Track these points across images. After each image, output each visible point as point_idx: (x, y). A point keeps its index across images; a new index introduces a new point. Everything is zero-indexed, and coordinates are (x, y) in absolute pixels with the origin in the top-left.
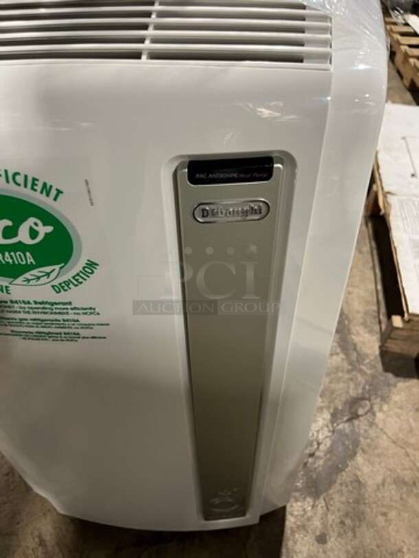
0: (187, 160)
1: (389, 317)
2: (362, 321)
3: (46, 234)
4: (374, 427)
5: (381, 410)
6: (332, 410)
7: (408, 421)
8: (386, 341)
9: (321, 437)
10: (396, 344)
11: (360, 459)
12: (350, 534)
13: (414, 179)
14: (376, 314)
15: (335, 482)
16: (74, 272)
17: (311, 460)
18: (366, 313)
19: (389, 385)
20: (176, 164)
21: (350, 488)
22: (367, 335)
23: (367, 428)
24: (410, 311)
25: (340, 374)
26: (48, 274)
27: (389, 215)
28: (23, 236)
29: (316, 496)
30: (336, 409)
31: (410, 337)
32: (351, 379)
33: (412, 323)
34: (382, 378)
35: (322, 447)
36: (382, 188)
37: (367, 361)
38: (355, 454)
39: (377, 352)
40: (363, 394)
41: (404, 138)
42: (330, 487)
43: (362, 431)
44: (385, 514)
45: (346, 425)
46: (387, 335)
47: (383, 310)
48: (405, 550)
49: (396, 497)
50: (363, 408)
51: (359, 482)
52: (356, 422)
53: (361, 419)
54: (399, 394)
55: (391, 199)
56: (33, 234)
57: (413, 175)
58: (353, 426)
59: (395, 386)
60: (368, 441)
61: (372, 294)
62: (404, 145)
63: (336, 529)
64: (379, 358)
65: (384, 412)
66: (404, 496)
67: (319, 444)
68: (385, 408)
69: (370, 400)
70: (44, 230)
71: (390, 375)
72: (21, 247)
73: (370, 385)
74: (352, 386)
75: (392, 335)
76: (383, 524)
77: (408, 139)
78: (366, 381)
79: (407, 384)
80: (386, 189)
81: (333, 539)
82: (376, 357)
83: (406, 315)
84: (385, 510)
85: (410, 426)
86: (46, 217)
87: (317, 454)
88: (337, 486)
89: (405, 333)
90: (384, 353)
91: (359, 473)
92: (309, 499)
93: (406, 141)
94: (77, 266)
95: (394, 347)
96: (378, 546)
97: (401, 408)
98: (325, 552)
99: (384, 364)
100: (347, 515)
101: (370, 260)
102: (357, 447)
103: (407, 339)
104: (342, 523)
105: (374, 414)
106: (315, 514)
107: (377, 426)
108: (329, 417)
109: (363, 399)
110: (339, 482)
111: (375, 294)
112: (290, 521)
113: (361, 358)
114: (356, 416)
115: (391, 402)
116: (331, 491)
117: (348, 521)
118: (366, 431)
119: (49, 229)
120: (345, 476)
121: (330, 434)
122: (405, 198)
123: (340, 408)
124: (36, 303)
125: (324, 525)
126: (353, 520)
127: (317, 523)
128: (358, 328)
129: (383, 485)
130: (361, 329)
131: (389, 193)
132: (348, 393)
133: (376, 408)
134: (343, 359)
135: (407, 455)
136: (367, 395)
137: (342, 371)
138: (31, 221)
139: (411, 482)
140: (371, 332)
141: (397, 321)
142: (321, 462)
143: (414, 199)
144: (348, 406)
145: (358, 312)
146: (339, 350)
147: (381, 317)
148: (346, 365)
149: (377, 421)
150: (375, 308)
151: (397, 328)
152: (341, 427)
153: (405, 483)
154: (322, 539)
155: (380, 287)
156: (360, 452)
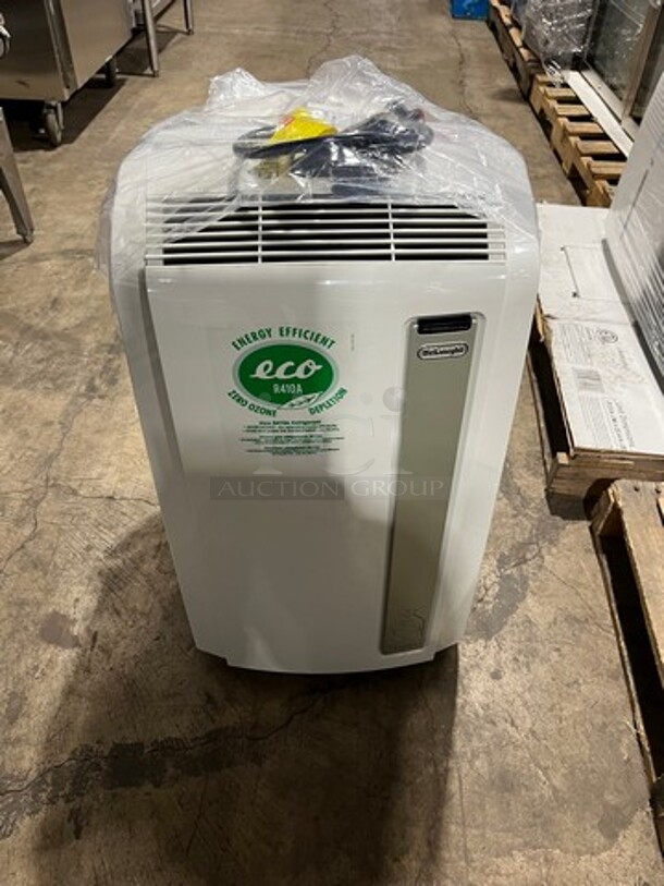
0: (415, 321)
1: (554, 455)
2: (524, 462)
3: (317, 372)
4: (543, 571)
5: (549, 553)
6: (498, 556)
7: (578, 563)
8: (552, 482)
9: (488, 583)
10: (563, 484)
11: (530, 600)
12: (525, 670)
13: (576, 299)
14: (540, 455)
15: (506, 623)
16: (327, 398)
17: (479, 605)
18: (528, 455)
19: (558, 528)
20: (408, 324)
21: (522, 628)
22: (531, 478)
23: (536, 571)
24: (576, 445)
25: (504, 520)
26: (309, 400)
27: (550, 342)
28: (300, 373)
29: (488, 638)
30: (502, 555)
31: (577, 474)
32: (517, 525)
33: (577, 458)
34: (550, 522)
35: (490, 592)
36: (541, 311)
37: (533, 505)
38: (525, 597)
39: (543, 495)
40: (530, 538)
41: (562, 249)
42: (501, 629)
43: (531, 575)
44: (558, 650)
45: (514, 570)
46: (550, 478)
47: (547, 450)
48: (581, 681)
49: (570, 634)
50: (531, 552)
51: (530, 622)
52: (524, 567)
53: (530, 563)
54: (567, 536)
55: (552, 324)
56: (307, 370)
57: (575, 295)
58: (521, 569)
59: (564, 529)
60: (538, 583)
61: (534, 433)
62: (565, 259)
63: (511, 666)
64: (545, 501)
65: (553, 555)
66: (576, 632)
67: (487, 590)
68: (554, 550)
69: (538, 544)
70: (315, 368)
71: (558, 518)
72: (296, 380)
73: (537, 530)
74: (518, 529)
75: (558, 475)
76: (558, 659)
77: (568, 249)
78: (533, 525)
79: (576, 526)
80: (545, 313)
81: (507, 675)
82: (542, 500)
83: (571, 451)
84: (557, 646)
85: (581, 567)
86: (319, 359)
87: (486, 599)
88: (507, 628)
89: (570, 470)
90: (550, 495)
91: (530, 615)
92: (482, 641)
93: (566, 253)
94: (331, 394)
95: (561, 487)
96: (553, 679)
97: (570, 550)
98: (500, 686)
99: (550, 507)
100: (520, 652)
101: (531, 395)
102: (527, 589)
103: (575, 477)
104: (516, 660)
105: (542, 557)
106: (488, 654)
107: (546, 569)
108: (495, 563)
109: (531, 543)
110: (510, 623)
111: (537, 432)
112: (463, 662)
113: (525, 502)
114: (525, 561)
115: (561, 545)
116: (502, 632)
117: (521, 658)
118: (534, 574)
119: (319, 367)
120: (516, 617)
121: (497, 580)
122: (566, 322)
123: (507, 553)
124: (293, 422)
125: (499, 663)
126: (525, 656)
127: (490, 661)
128: (521, 471)
129: (555, 623)
130: (523, 472)
131: (548, 316)
132: (513, 538)
133: (544, 552)
134: (506, 505)
135: (578, 594)
136: (534, 540)
137: (507, 516)
138: (307, 363)
139: (583, 619)
140: (534, 474)
141: (562, 458)
142: (491, 606)
143: (576, 322)
144: (514, 552)
145: (520, 453)
146: (501, 495)
147: (546, 457)
148: (511, 512)
149: (545, 564)
150: (539, 448)
151: (563, 465)
152: (508, 572)
153: (578, 621)
154: (496, 676)
155: (542, 425)
156: (529, 594)
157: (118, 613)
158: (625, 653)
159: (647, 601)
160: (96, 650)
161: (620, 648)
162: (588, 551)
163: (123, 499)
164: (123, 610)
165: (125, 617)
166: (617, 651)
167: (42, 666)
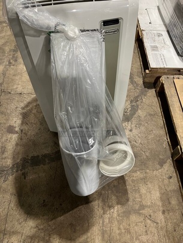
1: (145, 71)
2: (137, 74)
4: (143, 103)
5: (144, 98)
6: (130, 100)
7: (152, 100)
8: (144, 79)
9: (128, 107)
10: (147, 79)
11: (139, 111)
12: (138, 129)
13: (150, 24)
14: (141, 72)
15: (133, 117)
17: (126, 113)
18: (138, 72)
19: (146, 91)
21: (137, 118)
22: (139, 79)
23: (141, 103)
24: (151, 67)
25: (132, 91)
27: (143, 38)
29: (128, 121)
30: (131, 100)
31: (151, 76)
32: (135, 91)
33: (151, 71)
34: (144, 90)
35: (128, 110)
36: (140, 29)
37: (139, 86)
38: (138, 110)
39: (142, 83)
40: (139, 95)
41: (146, 9)
43: (139, 105)
44: (147, 123)
45: (135, 103)
46: (144, 78)
47: (143, 70)
48: (153, 130)
49: (150, 118)
50: (139, 99)
51: (139, 116)
52: (137, 102)
53: (139, 101)
54: (149, 93)
55: (144, 32)
57: (150, 23)
59: (148, 91)
60: (141, 106)
61: (139, 66)
62: (147, 12)
63: (134, 128)
64: (143, 85)
65: (145, 99)
66: (152, 118)
67: (127, 109)
68: (145, 97)
69: (141, 96)
71: (146, 89)
73: (141, 92)
74: (135, 93)
75: (146, 76)
76: (147, 125)
77: (148, 9)
78: (139, 91)
79: (151, 90)
80: (141, 29)
81: (134, 130)
82: (142, 84)
83: (150, 69)
84: (147, 122)
85: (153, 101)
87: (127, 112)
88: (133, 118)
89: (150, 75)
90: (144, 83)
91: (139, 114)
92: (127, 123)
93: (147, 11)
96: (146, 130)
97: (150, 97)
98: (132, 133)
99: (144, 86)
100: (137, 124)
101: (138, 55)
102: (138, 108)
103: (151, 77)
104: (136, 126)
105: (142, 100)
106: (128, 125)
107: (143, 102)
108: (130, 102)
109: (139, 96)
110: (134, 117)
111: (140, 65)
113: (137, 85)
114: (138, 101)
115: (147, 96)
116: (132, 120)
117: (137, 126)
118: (140, 104)
120: (135, 116)
121: (130, 106)
122: (148, 31)
123: (133, 99)
125: (131, 127)
126: (139, 125)
127: (129, 127)
128: (136, 77)
129: (146, 116)
131: (142, 30)
132: (134, 95)
133: (143, 98)
134: (132, 86)
135: (152, 108)
136: (140, 95)
137: (132, 90)
139: (154, 114)
140: (140, 77)
141: (147, 71)
142: (129, 113)
143: (151, 31)
144: (135, 99)
145: (135, 72)
146: (130, 84)
147: (143, 72)
148: (133, 88)
149: (143, 101)
150: (141, 70)
151: (148, 73)
152: (133, 104)
153: (152, 115)
154: (131, 131)
155: (141, 63)
156: (139, 109)
157: (27, 124)
158: (165, 122)
159: (170, 107)
160: (23, 134)
161: (163, 121)
162: (155, 97)
163: (24, 94)
164: (29, 123)
165: (29, 125)
166: (162, 122)
167: (9, 139)
